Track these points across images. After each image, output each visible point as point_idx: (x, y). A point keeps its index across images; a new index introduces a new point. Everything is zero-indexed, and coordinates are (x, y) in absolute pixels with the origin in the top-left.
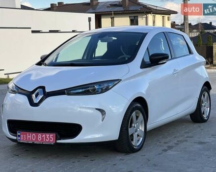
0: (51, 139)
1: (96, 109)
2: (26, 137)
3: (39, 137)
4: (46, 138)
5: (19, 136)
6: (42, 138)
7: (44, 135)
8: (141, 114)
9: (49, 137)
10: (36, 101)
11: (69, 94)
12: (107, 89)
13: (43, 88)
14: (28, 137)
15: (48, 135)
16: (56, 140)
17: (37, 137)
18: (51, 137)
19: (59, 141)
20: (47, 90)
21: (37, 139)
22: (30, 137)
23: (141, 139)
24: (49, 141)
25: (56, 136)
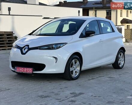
1: (53, 57)
2: (19, 69)
4: (28, 70)
6: (27, 70)
8: (78, 61)
9: (30, 70)
10: (24, 52)
11: (40, 49)
12: (60, 47)
13: (28, 46)
15: (29, 69)
17: (24, 70)
19: (34, 72)
20: (30, 47)
21: (24, 71)
22: (21, 69)
23: (78, 74)
24: (30, 72)
25: (33, 69)
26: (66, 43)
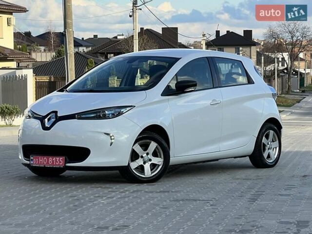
0: (61, 162)
1: (105, 134)
3: (50, 161)
4: (56, 162)
5: (32, 160)
6: (53, 161)
7: (54, 159)
9: (59, 160)
11: (79, 119)
12: (120, 114)
13: (56, 112)
14: (40, 160)
15: (58, 159)
16: (65, 163)
17: (48, 160)
18: (61, 161)
19: (68, 165)
20: (59, 115)
21: (48, 163)
22: (42, 160)
24: (59, 164)
25: (66, 159)
26: (132, 106)
